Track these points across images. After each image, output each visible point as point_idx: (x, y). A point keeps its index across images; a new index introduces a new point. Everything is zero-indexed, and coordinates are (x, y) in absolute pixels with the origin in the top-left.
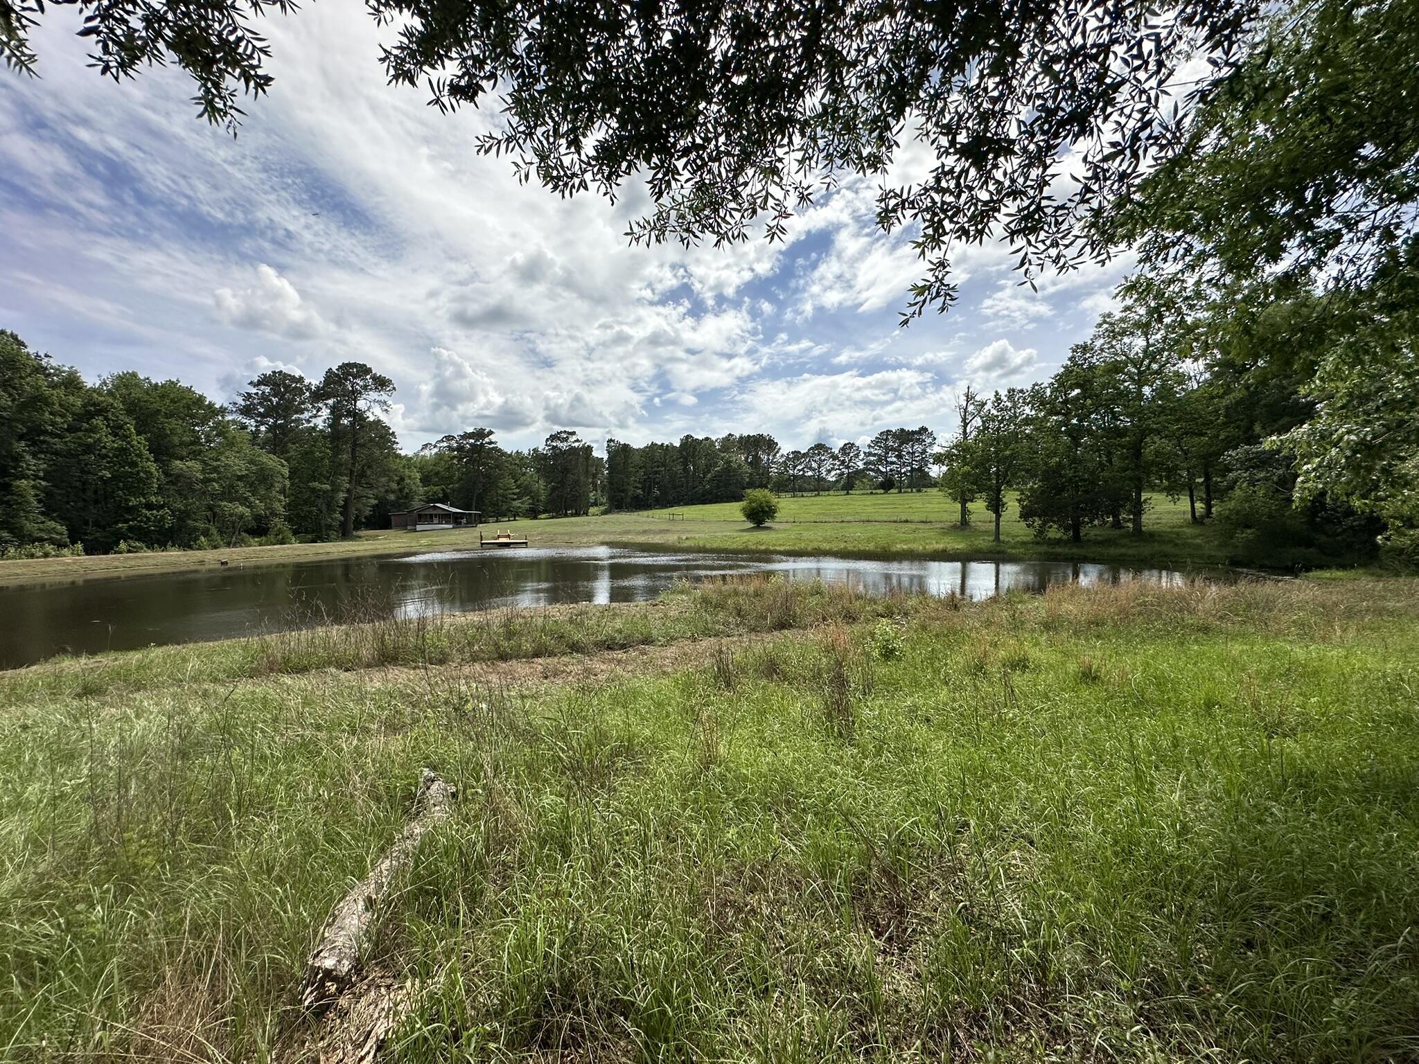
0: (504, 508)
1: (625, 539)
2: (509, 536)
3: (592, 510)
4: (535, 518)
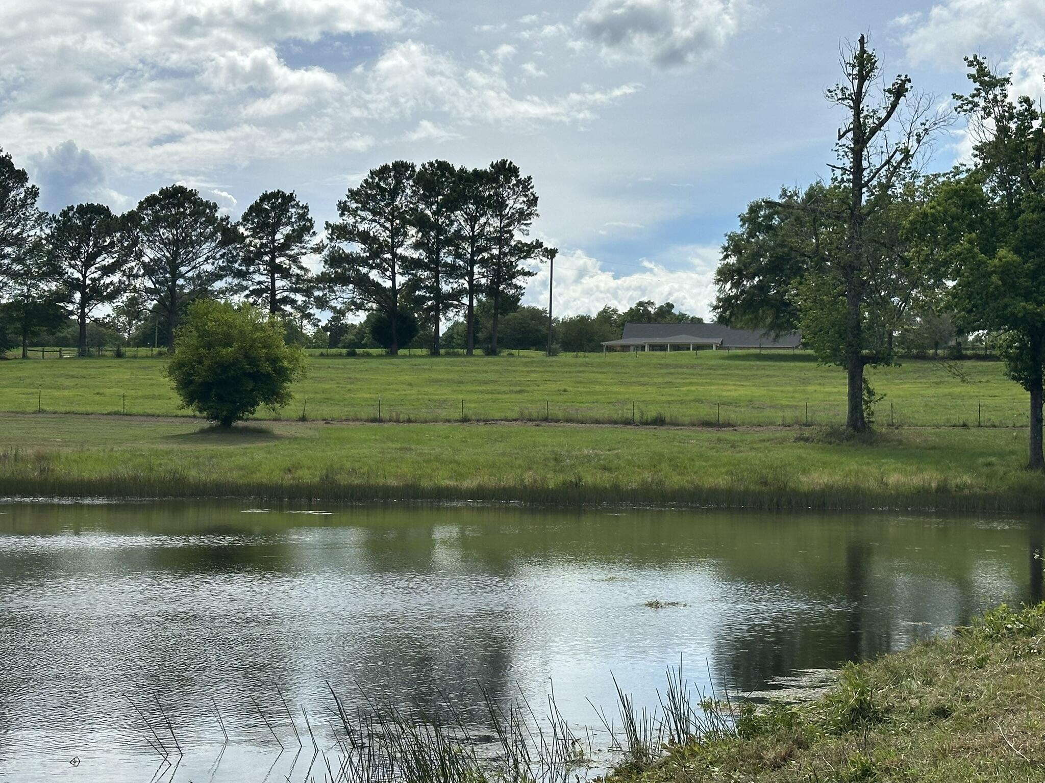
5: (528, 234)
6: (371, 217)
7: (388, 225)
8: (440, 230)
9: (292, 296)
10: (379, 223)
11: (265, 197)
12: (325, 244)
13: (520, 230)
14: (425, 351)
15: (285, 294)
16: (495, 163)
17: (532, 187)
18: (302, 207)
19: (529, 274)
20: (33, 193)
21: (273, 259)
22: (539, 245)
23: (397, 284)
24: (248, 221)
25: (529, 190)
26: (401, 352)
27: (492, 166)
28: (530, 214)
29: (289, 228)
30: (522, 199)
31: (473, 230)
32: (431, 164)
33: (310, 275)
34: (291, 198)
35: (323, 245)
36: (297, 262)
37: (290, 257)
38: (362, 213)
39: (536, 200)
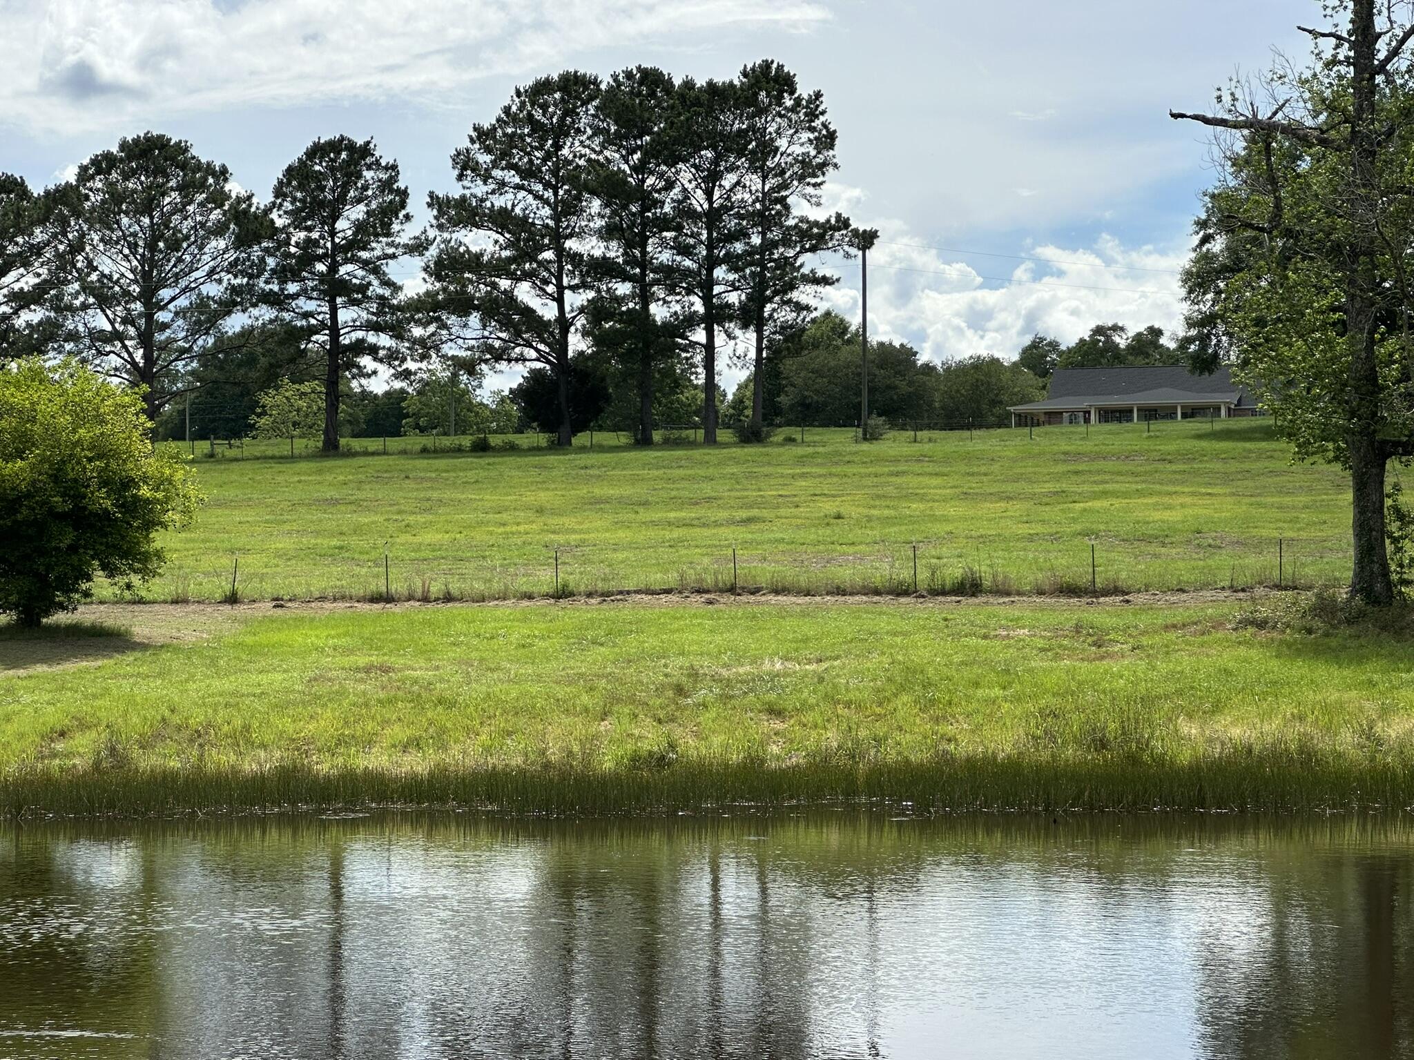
5: (819, 204)
6: (517, 180)
7: (549, 194)
8: (648, 200)
9: (372, 338)
10: (530, 192)
11: (317, 151)
12: (431, 236)
13: (804, 196)
14: (623, 438)
15: (360, 334)
16: (749, 67)
17: (823, 113)
18: (386, 168)
19: (825, 281)
21: (333, 268)
22: (843, 223)
23: (567, 308)
24: (285, 196)
25: (817, 117)
26: (581, 439)
27: (745, 74)
28: (824, 165)
29: (362, 208)
30: (805, 136)
31: (710, 202)
32: (629, 74)
33: (402, 297)
34: (365, 150)
35: (427, 240)
36: (376, 271)
37: (365, 264)
38: (497, 173)
39: (832, 136)
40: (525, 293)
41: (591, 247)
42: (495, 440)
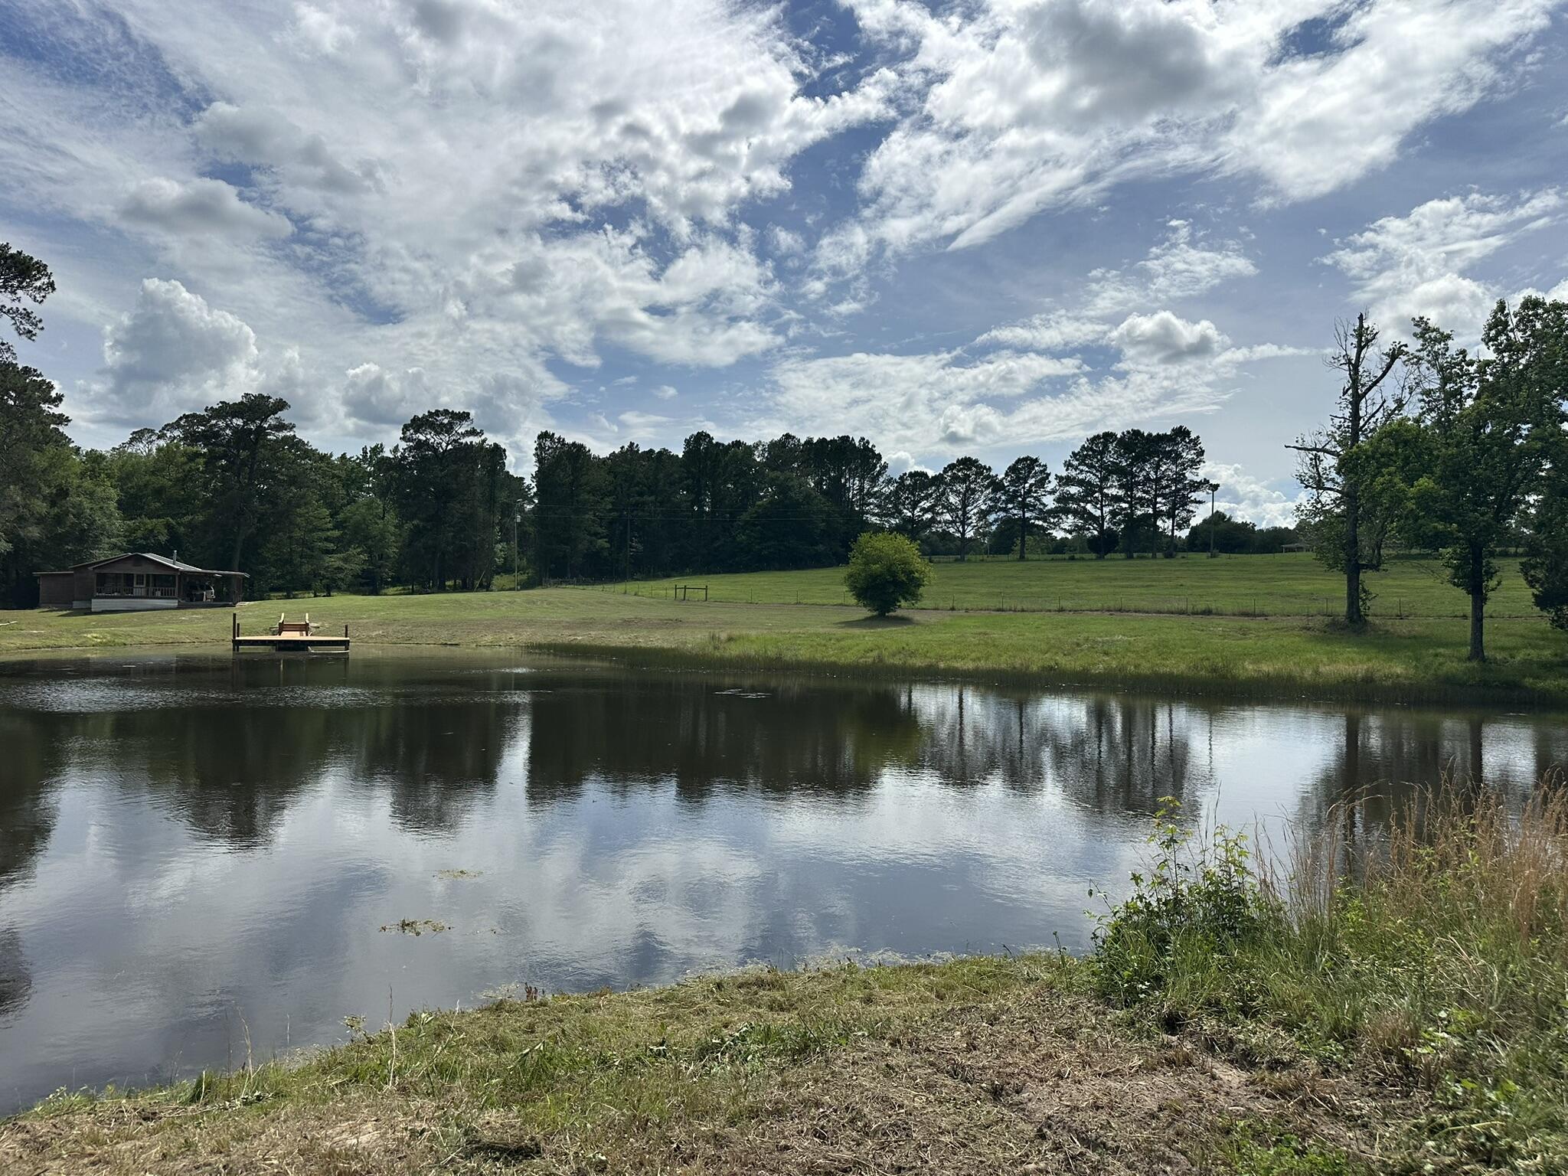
0: (306, 569)
1: (581, 637)
2: (305, 628)
3: (498, 580)
4: (375, 593)
5: (1197, 475)
6: (1087, 469)
7: (1098, 474)
8: (1134, 476)
10: (1092, 473)
11: (1019, 461)
12: (1057, 489)
13: (1192, 472)
14: (1123, 555)
16: (1174, 428)
17: (1200, 444)
18: (1043, 467)
19: (1200, 502)
20: (885, 467)
21: (1024, 499)
22: (1206, 481)
23: (1104, 512)
24: (1008, 475)
25: (1197, 445)
26: (1108, 556)
27: (1172, 431)
28: (1199, 462)
29: (1034, 479)
30: (1193, 452)
31: (1157, 475)
32: (1128, 432)
33: (1047, 509)
34: (1036, 460)
35: (1055, 490)
36: (1039, 500)
37: (1035, 498)
38: (1081, 467)
39: (1203, 452)
40: (1089, 507)
41: (1113, 491)
42: (1077, 556)
